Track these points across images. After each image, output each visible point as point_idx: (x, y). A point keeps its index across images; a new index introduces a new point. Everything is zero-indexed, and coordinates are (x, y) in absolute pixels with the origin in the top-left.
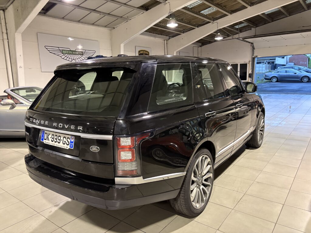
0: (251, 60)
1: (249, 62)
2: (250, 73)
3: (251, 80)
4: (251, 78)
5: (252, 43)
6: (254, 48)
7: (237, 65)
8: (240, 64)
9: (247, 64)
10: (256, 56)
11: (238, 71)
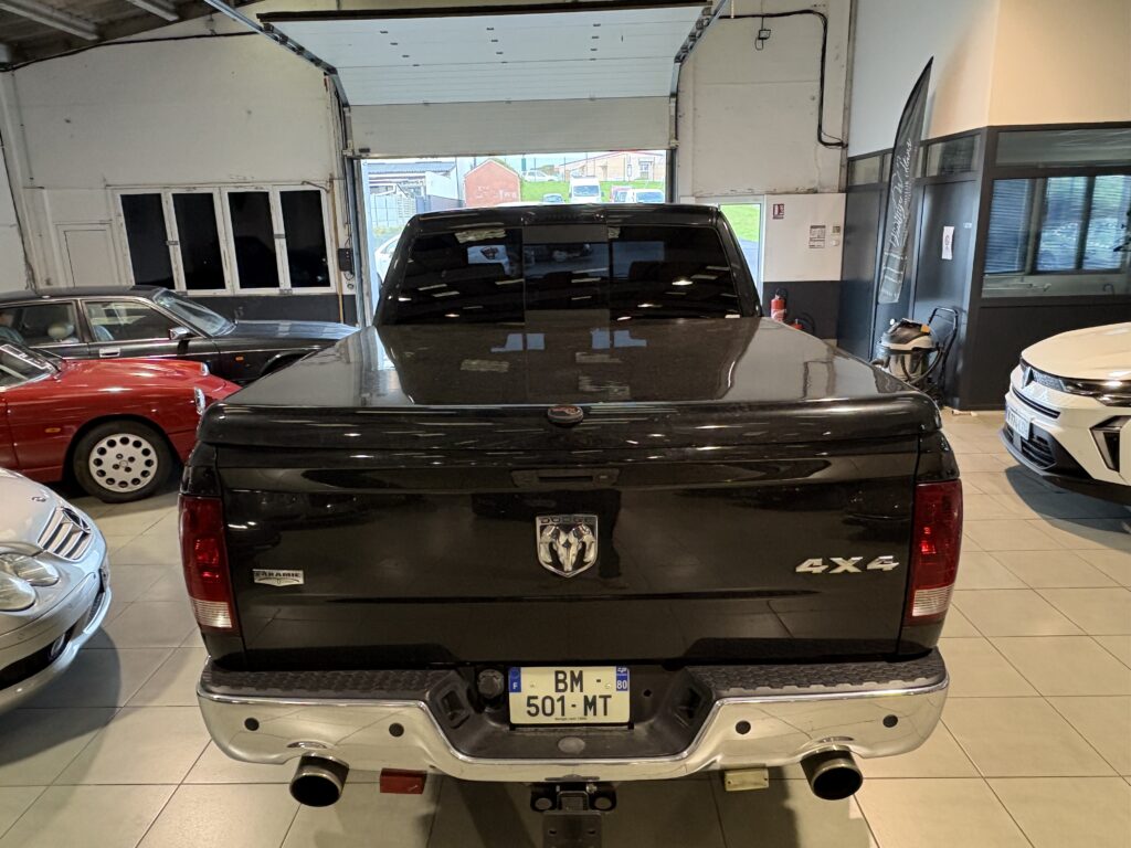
0: (337, 172)
1: (331, 181)
2: (342, 246)
3: (355, 282)
4: (352, 273)
5: (331, 70)
6: (347, 105)
7: (264, 197)
8: (282, 194)
9: (318, 193)
10: (362, 151)
11: (276, 232)
